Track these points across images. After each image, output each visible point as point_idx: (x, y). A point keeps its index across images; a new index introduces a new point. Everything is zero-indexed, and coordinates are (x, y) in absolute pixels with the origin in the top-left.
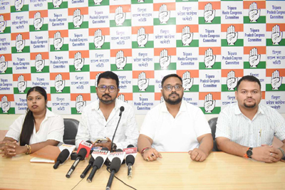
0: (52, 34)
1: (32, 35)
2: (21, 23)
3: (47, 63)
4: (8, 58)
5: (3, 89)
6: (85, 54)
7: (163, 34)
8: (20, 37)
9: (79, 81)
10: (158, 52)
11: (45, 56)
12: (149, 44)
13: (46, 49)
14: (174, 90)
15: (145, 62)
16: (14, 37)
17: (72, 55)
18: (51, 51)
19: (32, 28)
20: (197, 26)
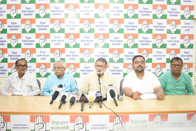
0: (23, 21)
1: (9, 21)
3: (19, 41)
6: (47, 36)
7: (101, 24)
9: (42, 54)
10: (97, 36)
11: (18, 36)
12: (91, 31)
13: (19, 31)
14: (140, 64)
15: (88, 43)
17: (38, 36)
18: (23, 33)
19: (9, 16)
20: (123, 19)
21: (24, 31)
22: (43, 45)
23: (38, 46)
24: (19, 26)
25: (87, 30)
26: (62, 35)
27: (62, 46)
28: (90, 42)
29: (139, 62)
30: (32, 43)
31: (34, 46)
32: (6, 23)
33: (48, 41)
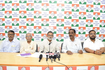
0: (20, 12)
1: (13, 12)
2: (9, 7)
3: (18, 22)
4: (3, 20)
5: (1, 31)
6: (32, 20)
8: (8, 12)
11: (18, 20)
13: (18, 17)
14: (93, 35)
16: (6, 12)
17: (28, 20)
18: (20, 18)
19: (13, 10)
20: (71, 12)
21: (20, 17)
22: (30, 24)
23: (28, 25)
24: (18, 15)
25: (53, 17)
26: (40, 20)
27: (40, 25)
28: (54, 23)
29: (93, 34)
30: (25, 23)
31: (25, 25)
32: (11, 13)
33: (33, 22)
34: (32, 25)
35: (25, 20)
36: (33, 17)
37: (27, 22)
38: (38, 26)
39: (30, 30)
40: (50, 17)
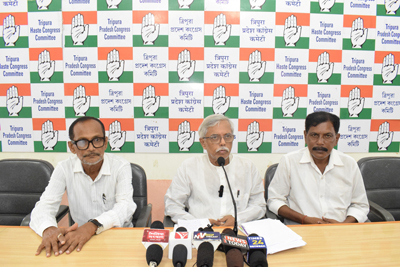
21: (69, 42)
22: (115, 75)
23: (104, 77)
24: (58, 30)
28: (228, 69)
30: (90, 70)
31: (94, 79)
32: (26, 23)
33: (128, 66)
34: (126, 77)
35: (91, 53)
36: (128, 42)
37: (102, 66)
38: (152, 85)
39: (115, 103)
40: (210, 41)
